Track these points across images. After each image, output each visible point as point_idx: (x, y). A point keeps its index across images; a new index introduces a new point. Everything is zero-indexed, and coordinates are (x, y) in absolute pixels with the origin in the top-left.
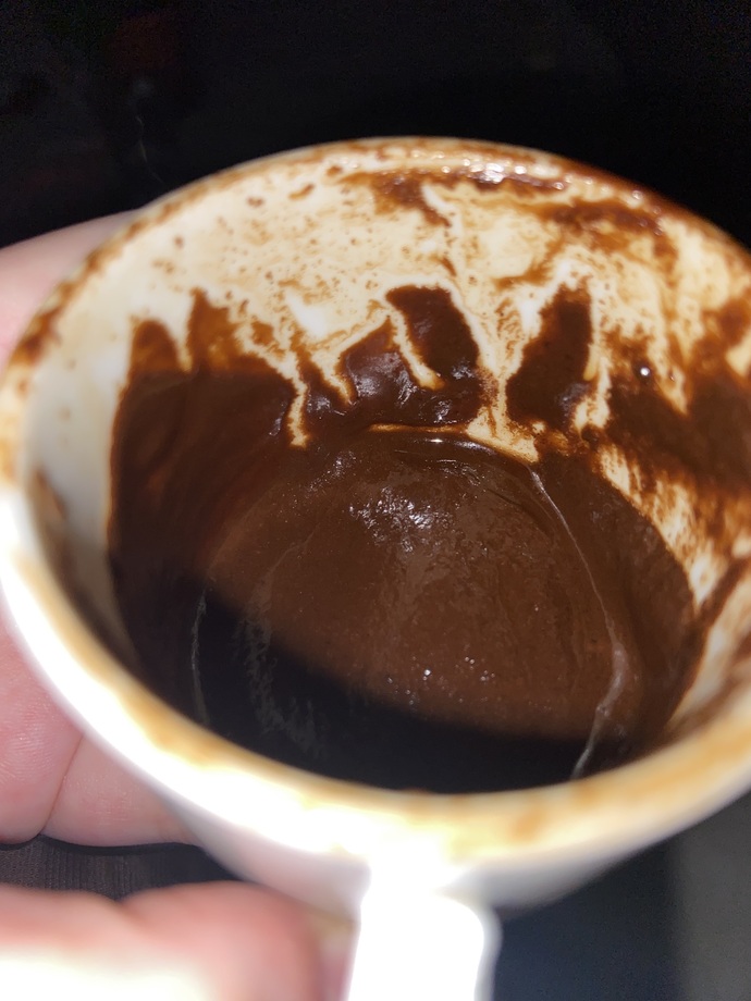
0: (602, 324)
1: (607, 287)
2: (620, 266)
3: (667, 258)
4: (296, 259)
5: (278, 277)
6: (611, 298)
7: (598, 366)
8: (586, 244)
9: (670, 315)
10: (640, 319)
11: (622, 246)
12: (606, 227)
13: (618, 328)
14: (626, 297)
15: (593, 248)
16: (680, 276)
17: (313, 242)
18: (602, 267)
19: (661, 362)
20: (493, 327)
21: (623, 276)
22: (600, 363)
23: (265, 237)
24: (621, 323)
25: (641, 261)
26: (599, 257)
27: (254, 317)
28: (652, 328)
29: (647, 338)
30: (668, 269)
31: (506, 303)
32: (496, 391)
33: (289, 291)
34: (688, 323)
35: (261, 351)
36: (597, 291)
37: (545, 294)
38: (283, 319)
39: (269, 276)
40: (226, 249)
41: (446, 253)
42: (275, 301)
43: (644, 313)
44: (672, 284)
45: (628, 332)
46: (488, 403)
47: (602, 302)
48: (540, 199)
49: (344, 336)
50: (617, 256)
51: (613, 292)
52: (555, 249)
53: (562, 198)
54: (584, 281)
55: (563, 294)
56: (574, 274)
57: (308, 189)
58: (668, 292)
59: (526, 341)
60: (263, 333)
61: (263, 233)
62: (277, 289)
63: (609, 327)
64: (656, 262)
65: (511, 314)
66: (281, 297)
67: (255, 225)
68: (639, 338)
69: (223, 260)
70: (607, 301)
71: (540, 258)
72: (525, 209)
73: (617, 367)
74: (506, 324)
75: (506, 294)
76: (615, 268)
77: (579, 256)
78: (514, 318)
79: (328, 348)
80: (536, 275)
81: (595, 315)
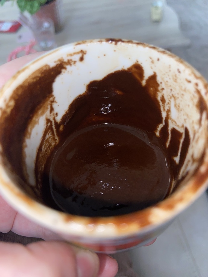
4: (178, 94)
5: (173, 93)
17: (183, 95)
23: (175, 81)
27: (163, 94)
33: (173, 98)
35: (161, 103)
38: (168, 103)
39: (171, 90)
40: (167, 73)
41: (196, 133)
42: (169, 97)
49: (175, 124)
57: (189, 82)
60: (163, 100)
61: (176, 80)
62: (171, 95)
66: (171, 98)
67: (176, 76)
69: (165, 74)
79: (172, 122)
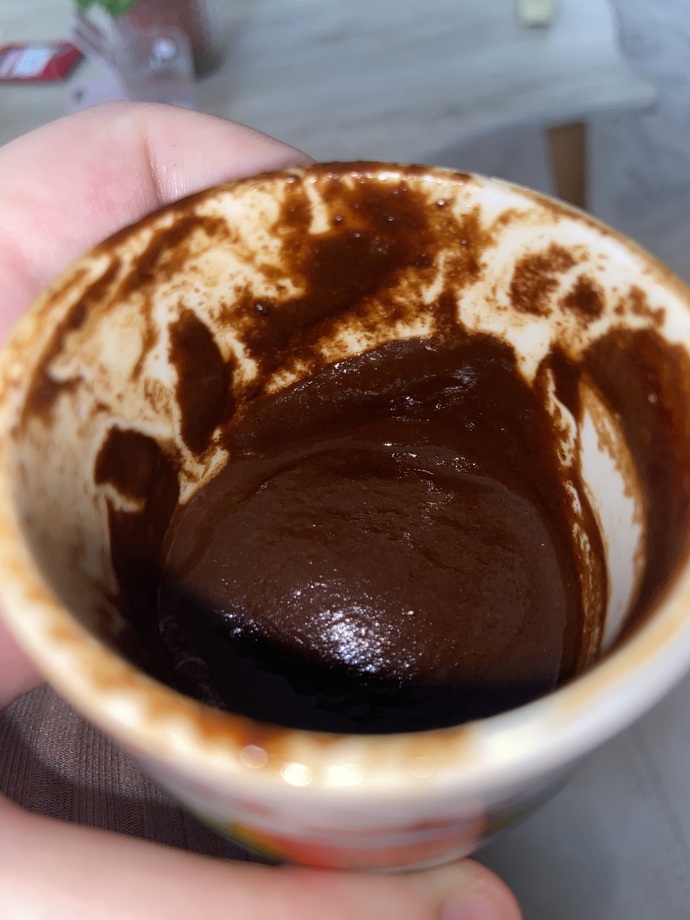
0: (212, 316)
1: (197, 290)
2: (194, 269)
3: (221, 229)
6: (205, 294)
7: (227, 344)
8: (164, 281)
9: (250, 259)
10: (232, 284)
11: (186, 254)
12: (167, 256)
13: (224, 306)
14: (212, 282)
15: (169, 278)
16: (237, 229)
18: (184, 283)
19: (267, 289)
20: (149, 412)
21: (202, 272)
22: (229, 340)
24: (222, 301)
25: (205, 250)
26: (177, 279)
28: (245, 279)
29: (247, 289)
30: (227, 233)
31: (147, 384)
32: (178, 452)
34: (265, 248)
36: (193, 302)
37: (164, 344)
41: (96, 400)
43: (232, 277)
44: (236, 240)
45: (230, 299)
46: (180, 467)
47: (200, 304)
48: (114, 289)
50: (187, 265)
51: (203, 289)
52: (147, 309)
53: (126, 271)
54: (180, 305)
55: (174, 329)
56: (171, 310)
58: (236, 247)
59: (174, 391)
63: (217, 314)
64: (215, 239)
65: (154, 387)
68: (241, 294)
70: (204, 299)
71: (143, 327)
72: (111, 305)
73: (239, 329)
74: (156, 398)
75: (143, 377)
76: (193, 274)
77: (165, 294)
78: (158, 386)
80: (149, 340)
81: (203, 316)
